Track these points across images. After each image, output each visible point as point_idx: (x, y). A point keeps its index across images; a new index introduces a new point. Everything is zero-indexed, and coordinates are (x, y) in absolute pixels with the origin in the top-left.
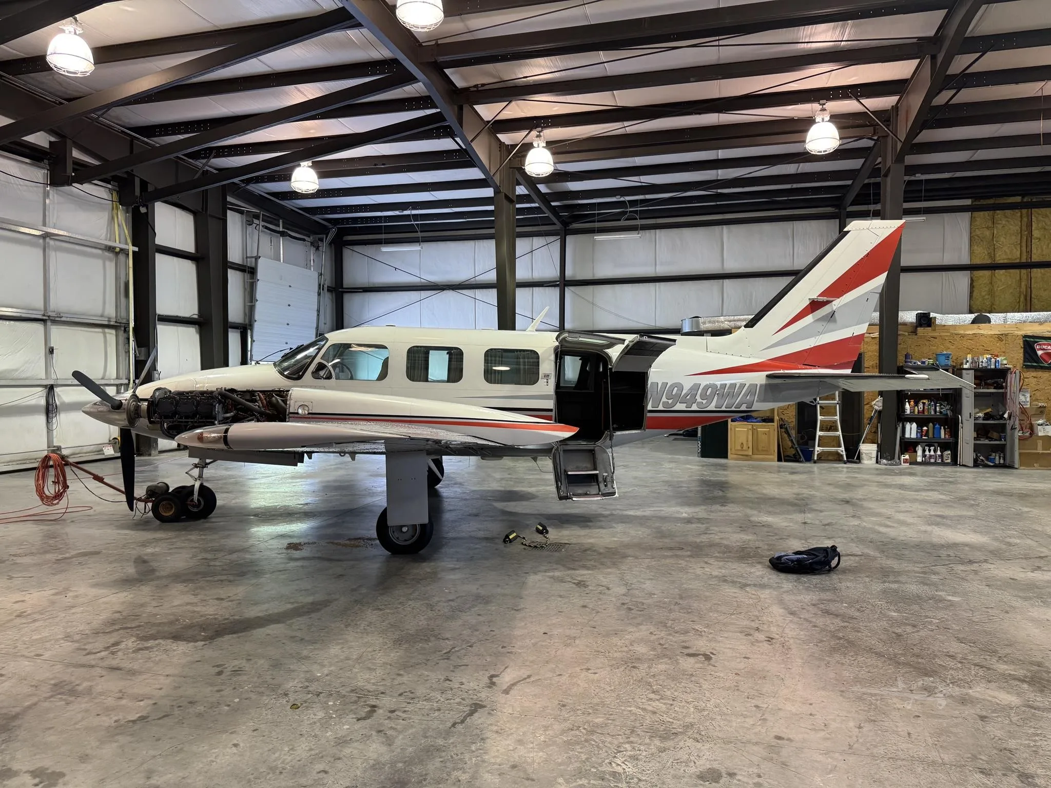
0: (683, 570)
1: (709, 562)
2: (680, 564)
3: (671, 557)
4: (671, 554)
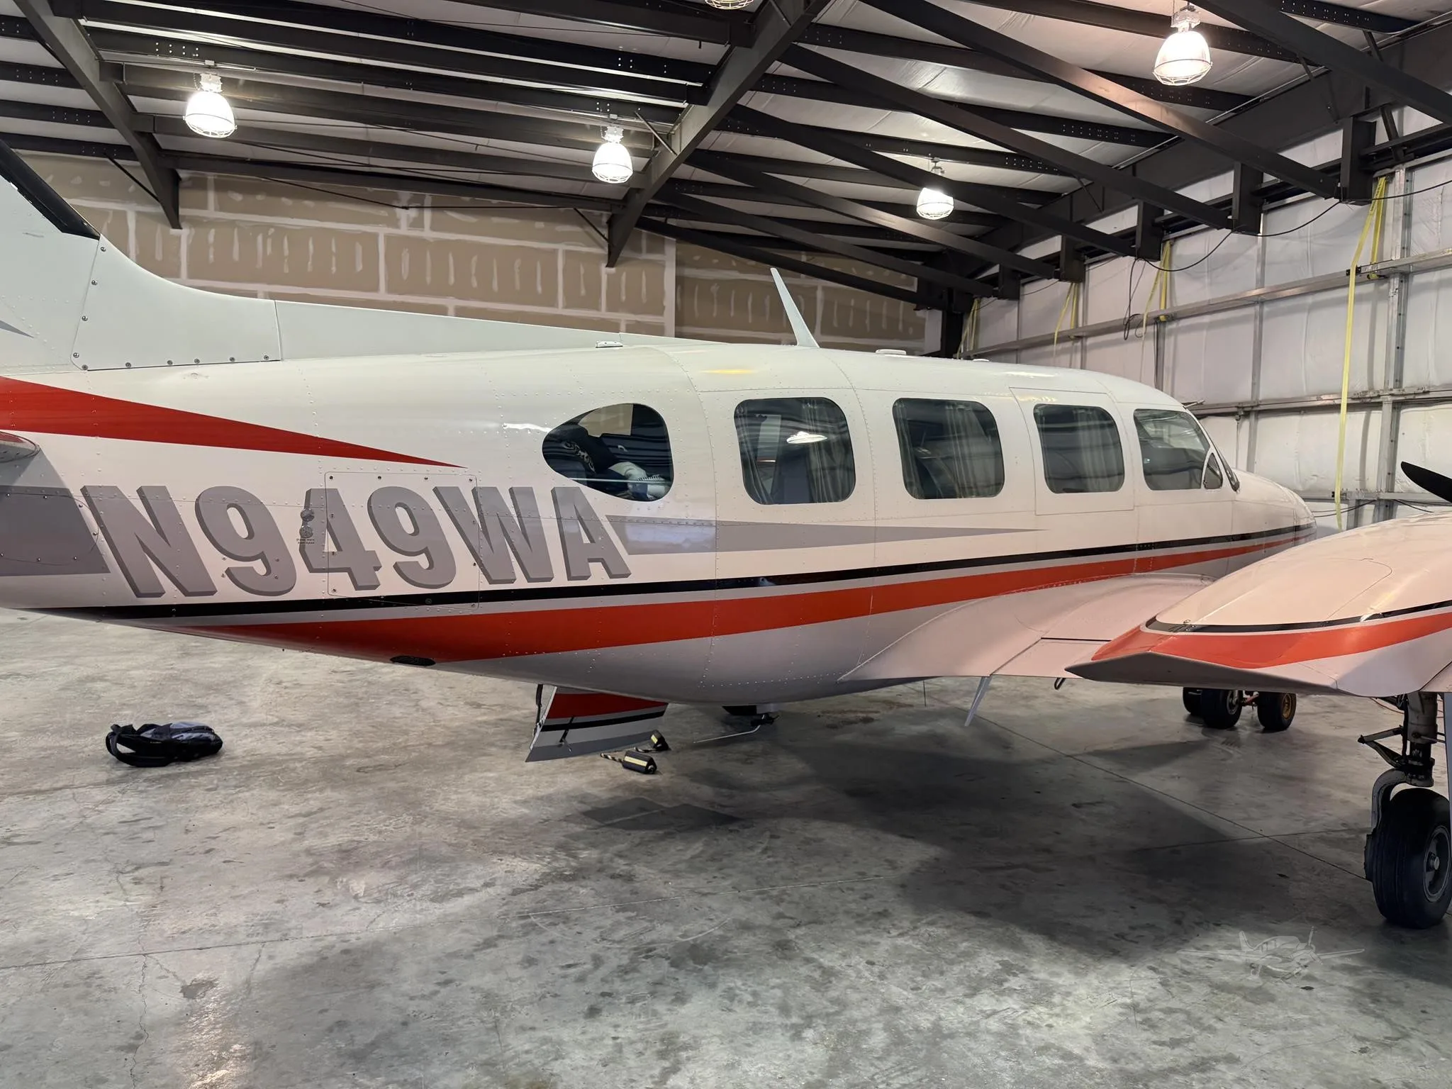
0: (356, 734)
1: (316, 750)
2: (360, 742)
3: (378, 752)
4: (377, 758)
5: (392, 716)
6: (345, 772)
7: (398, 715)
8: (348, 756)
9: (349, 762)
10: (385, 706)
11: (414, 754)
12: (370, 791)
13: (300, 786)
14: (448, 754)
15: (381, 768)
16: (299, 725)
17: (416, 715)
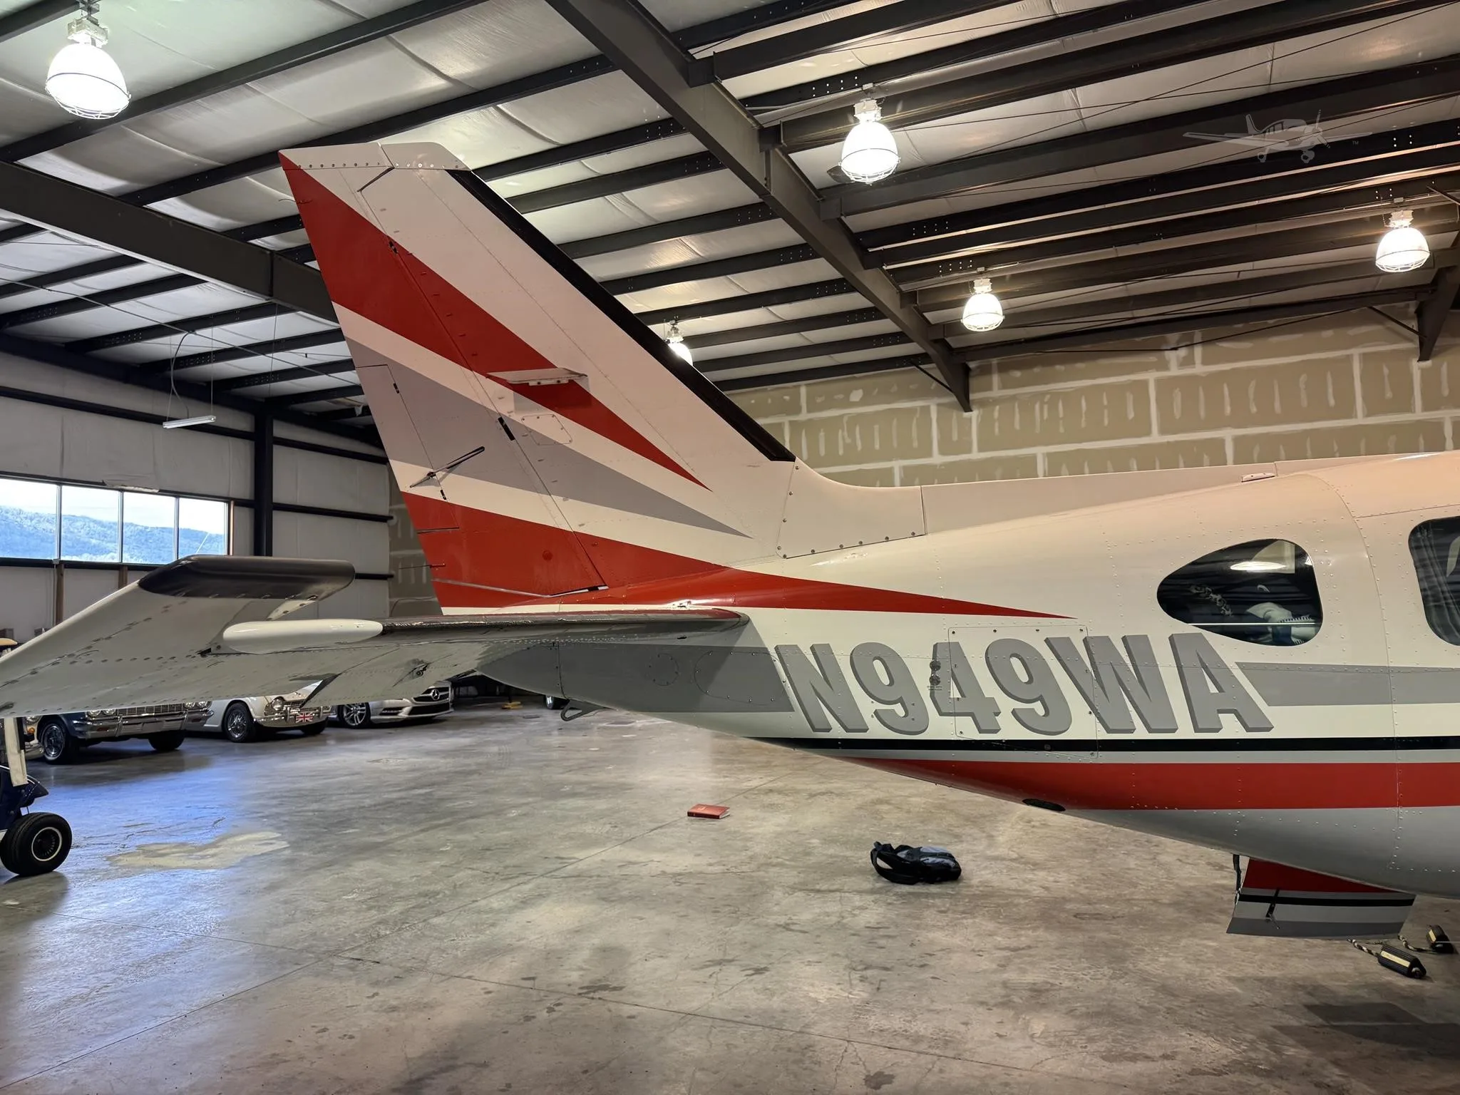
0: (1085, 880)
1: (1042, 890)
2: (1087, 888)
3: (1100, 901)
4: (1098, 906)
5: (1126, 867)
6: (1063, 915)
7: (1132, 866)
8: (1070, 900)
9: (1068, 906)
10: (1121, 856)
11: (1135, 908)
12: (1081, 938)
13: (1018, 921)
14: (1171, 913)
15: (1098, 917)
16: (1035, 864)
17: (1149, 869)
